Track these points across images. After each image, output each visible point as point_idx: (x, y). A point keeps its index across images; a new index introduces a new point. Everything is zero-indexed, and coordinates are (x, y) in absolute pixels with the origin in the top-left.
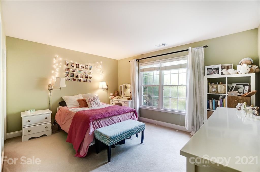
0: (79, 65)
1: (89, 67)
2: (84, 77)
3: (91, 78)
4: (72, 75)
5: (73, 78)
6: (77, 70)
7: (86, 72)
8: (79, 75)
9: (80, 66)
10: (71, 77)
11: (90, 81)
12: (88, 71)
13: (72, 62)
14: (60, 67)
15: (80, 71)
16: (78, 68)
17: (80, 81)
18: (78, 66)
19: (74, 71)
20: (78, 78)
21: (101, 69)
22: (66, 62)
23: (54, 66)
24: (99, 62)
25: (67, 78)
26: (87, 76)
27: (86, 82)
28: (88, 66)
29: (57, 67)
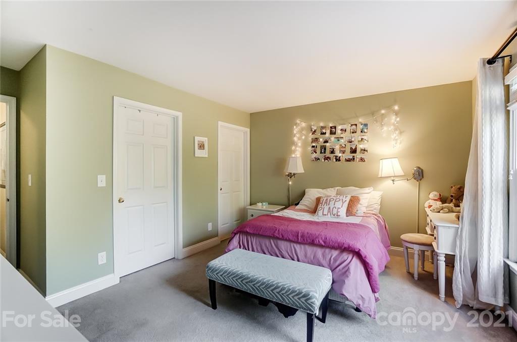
0: (335, 127)
1: (360, 127)
2: (348, 150)
3: (366, 152)
4: (324, 149)
5: (325, 155)
6: (333, 138)
7: (353, 140)
8: (337, 148)
9: (339, 128)
10: (321, 153)
11: (362, 160)
12: (357, 137)
13: (322, 124)
14: (303, 137)
15: (339, 140)
16: (335, 133)
17: (338, 159)
18: (334, 130)
19: (326, 142)
20: (334, 155)
21: (394, 124)
22: (312, 127)
23: (295, 139)
24: (389, 107)
25: (314, 155)
26: (354, 148)
27: (351, 163)
28: (356, 125)
29: (299, 139)
